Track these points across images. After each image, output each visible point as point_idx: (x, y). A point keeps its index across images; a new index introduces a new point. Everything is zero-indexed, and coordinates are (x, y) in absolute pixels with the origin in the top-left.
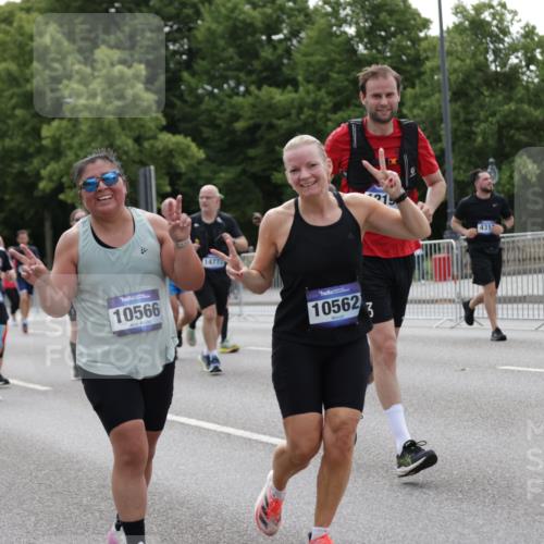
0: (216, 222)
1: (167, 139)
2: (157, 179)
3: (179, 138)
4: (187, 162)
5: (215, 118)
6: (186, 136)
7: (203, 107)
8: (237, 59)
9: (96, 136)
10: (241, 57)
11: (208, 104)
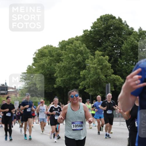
0: (111, 102)
1: (114, 76)
2: (110, 87)
3: (117, 76)
4: (119, 83)
5: (127, 71)
6: (119, 75)
7: (123, 68)
8: (133, 55)
9: (95, 75)
10: (134, 55)
11: (125, 67)
